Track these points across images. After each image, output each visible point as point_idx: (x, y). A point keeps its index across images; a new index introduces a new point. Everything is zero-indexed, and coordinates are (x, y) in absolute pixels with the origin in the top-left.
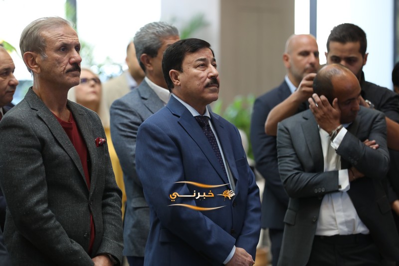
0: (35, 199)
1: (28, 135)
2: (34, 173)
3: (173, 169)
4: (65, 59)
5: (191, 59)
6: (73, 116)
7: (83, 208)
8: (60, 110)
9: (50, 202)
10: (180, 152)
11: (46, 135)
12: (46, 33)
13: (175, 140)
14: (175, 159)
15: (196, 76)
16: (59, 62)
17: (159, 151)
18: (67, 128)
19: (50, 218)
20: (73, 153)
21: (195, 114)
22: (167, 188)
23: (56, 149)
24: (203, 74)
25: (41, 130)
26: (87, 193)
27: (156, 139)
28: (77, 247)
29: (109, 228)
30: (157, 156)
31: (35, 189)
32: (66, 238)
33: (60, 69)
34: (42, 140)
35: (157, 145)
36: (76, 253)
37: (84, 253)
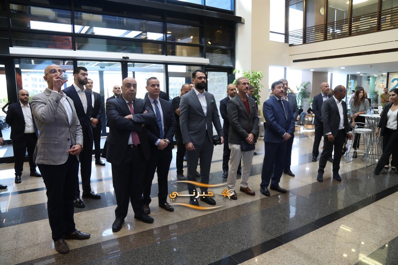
0: (234, 119)
1: (234, 104)
2: (235, 113)
3: (271, 113)
4: (244, 86)
5: (276, 86)
6: (247, 100)
7: (247, 122)
8: (244, 98)
9: (239, 120)
10: (273, 109)
11: (238, 104)
12: (241, 80)
13: (272, 106)
14: (272, 111)
15: (277, 90)
16: (243, 87)
17: (268, 109)
18: (245, 103)
19: (238, 124)
20: (245, 109)
21: (278, 99)
22: (269, 117)
23: (241, 108)
24: (279, 90)
25: (237, 103)
26: (248, 118)
27: (267, 105)
28: (244, 131)
29: (254, 127)
30: (267, 110)
31: (235, 117)
32: (241, 129)
33: (243, 89)
34: (238, 106)
35: (267, 107)
36: (244, 132)
37: (246, 133)
